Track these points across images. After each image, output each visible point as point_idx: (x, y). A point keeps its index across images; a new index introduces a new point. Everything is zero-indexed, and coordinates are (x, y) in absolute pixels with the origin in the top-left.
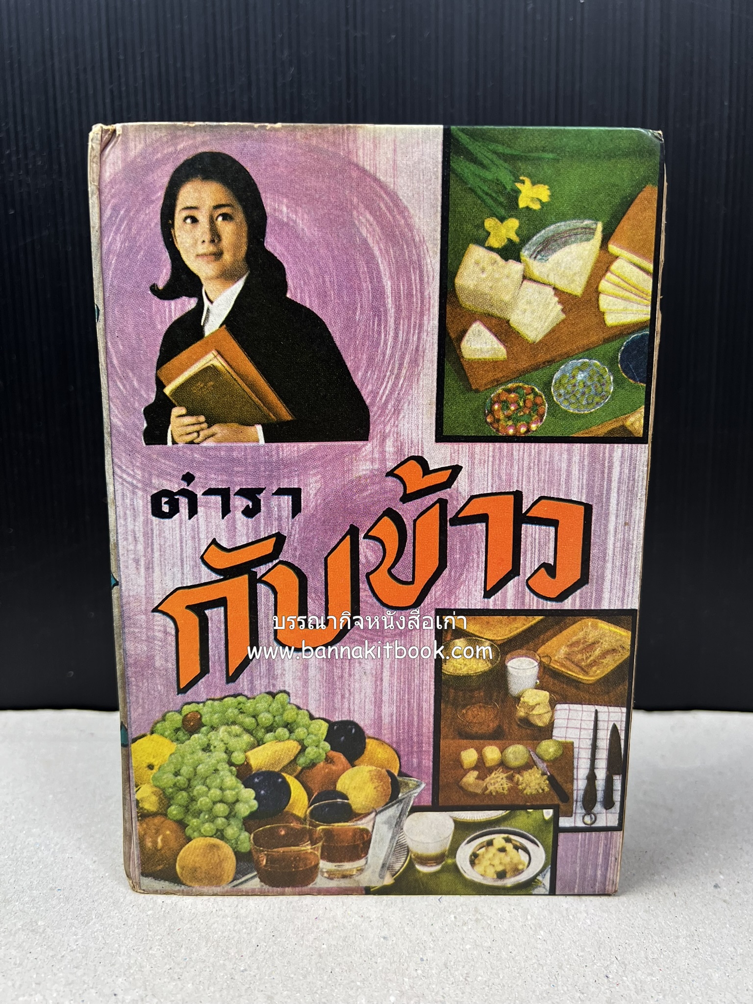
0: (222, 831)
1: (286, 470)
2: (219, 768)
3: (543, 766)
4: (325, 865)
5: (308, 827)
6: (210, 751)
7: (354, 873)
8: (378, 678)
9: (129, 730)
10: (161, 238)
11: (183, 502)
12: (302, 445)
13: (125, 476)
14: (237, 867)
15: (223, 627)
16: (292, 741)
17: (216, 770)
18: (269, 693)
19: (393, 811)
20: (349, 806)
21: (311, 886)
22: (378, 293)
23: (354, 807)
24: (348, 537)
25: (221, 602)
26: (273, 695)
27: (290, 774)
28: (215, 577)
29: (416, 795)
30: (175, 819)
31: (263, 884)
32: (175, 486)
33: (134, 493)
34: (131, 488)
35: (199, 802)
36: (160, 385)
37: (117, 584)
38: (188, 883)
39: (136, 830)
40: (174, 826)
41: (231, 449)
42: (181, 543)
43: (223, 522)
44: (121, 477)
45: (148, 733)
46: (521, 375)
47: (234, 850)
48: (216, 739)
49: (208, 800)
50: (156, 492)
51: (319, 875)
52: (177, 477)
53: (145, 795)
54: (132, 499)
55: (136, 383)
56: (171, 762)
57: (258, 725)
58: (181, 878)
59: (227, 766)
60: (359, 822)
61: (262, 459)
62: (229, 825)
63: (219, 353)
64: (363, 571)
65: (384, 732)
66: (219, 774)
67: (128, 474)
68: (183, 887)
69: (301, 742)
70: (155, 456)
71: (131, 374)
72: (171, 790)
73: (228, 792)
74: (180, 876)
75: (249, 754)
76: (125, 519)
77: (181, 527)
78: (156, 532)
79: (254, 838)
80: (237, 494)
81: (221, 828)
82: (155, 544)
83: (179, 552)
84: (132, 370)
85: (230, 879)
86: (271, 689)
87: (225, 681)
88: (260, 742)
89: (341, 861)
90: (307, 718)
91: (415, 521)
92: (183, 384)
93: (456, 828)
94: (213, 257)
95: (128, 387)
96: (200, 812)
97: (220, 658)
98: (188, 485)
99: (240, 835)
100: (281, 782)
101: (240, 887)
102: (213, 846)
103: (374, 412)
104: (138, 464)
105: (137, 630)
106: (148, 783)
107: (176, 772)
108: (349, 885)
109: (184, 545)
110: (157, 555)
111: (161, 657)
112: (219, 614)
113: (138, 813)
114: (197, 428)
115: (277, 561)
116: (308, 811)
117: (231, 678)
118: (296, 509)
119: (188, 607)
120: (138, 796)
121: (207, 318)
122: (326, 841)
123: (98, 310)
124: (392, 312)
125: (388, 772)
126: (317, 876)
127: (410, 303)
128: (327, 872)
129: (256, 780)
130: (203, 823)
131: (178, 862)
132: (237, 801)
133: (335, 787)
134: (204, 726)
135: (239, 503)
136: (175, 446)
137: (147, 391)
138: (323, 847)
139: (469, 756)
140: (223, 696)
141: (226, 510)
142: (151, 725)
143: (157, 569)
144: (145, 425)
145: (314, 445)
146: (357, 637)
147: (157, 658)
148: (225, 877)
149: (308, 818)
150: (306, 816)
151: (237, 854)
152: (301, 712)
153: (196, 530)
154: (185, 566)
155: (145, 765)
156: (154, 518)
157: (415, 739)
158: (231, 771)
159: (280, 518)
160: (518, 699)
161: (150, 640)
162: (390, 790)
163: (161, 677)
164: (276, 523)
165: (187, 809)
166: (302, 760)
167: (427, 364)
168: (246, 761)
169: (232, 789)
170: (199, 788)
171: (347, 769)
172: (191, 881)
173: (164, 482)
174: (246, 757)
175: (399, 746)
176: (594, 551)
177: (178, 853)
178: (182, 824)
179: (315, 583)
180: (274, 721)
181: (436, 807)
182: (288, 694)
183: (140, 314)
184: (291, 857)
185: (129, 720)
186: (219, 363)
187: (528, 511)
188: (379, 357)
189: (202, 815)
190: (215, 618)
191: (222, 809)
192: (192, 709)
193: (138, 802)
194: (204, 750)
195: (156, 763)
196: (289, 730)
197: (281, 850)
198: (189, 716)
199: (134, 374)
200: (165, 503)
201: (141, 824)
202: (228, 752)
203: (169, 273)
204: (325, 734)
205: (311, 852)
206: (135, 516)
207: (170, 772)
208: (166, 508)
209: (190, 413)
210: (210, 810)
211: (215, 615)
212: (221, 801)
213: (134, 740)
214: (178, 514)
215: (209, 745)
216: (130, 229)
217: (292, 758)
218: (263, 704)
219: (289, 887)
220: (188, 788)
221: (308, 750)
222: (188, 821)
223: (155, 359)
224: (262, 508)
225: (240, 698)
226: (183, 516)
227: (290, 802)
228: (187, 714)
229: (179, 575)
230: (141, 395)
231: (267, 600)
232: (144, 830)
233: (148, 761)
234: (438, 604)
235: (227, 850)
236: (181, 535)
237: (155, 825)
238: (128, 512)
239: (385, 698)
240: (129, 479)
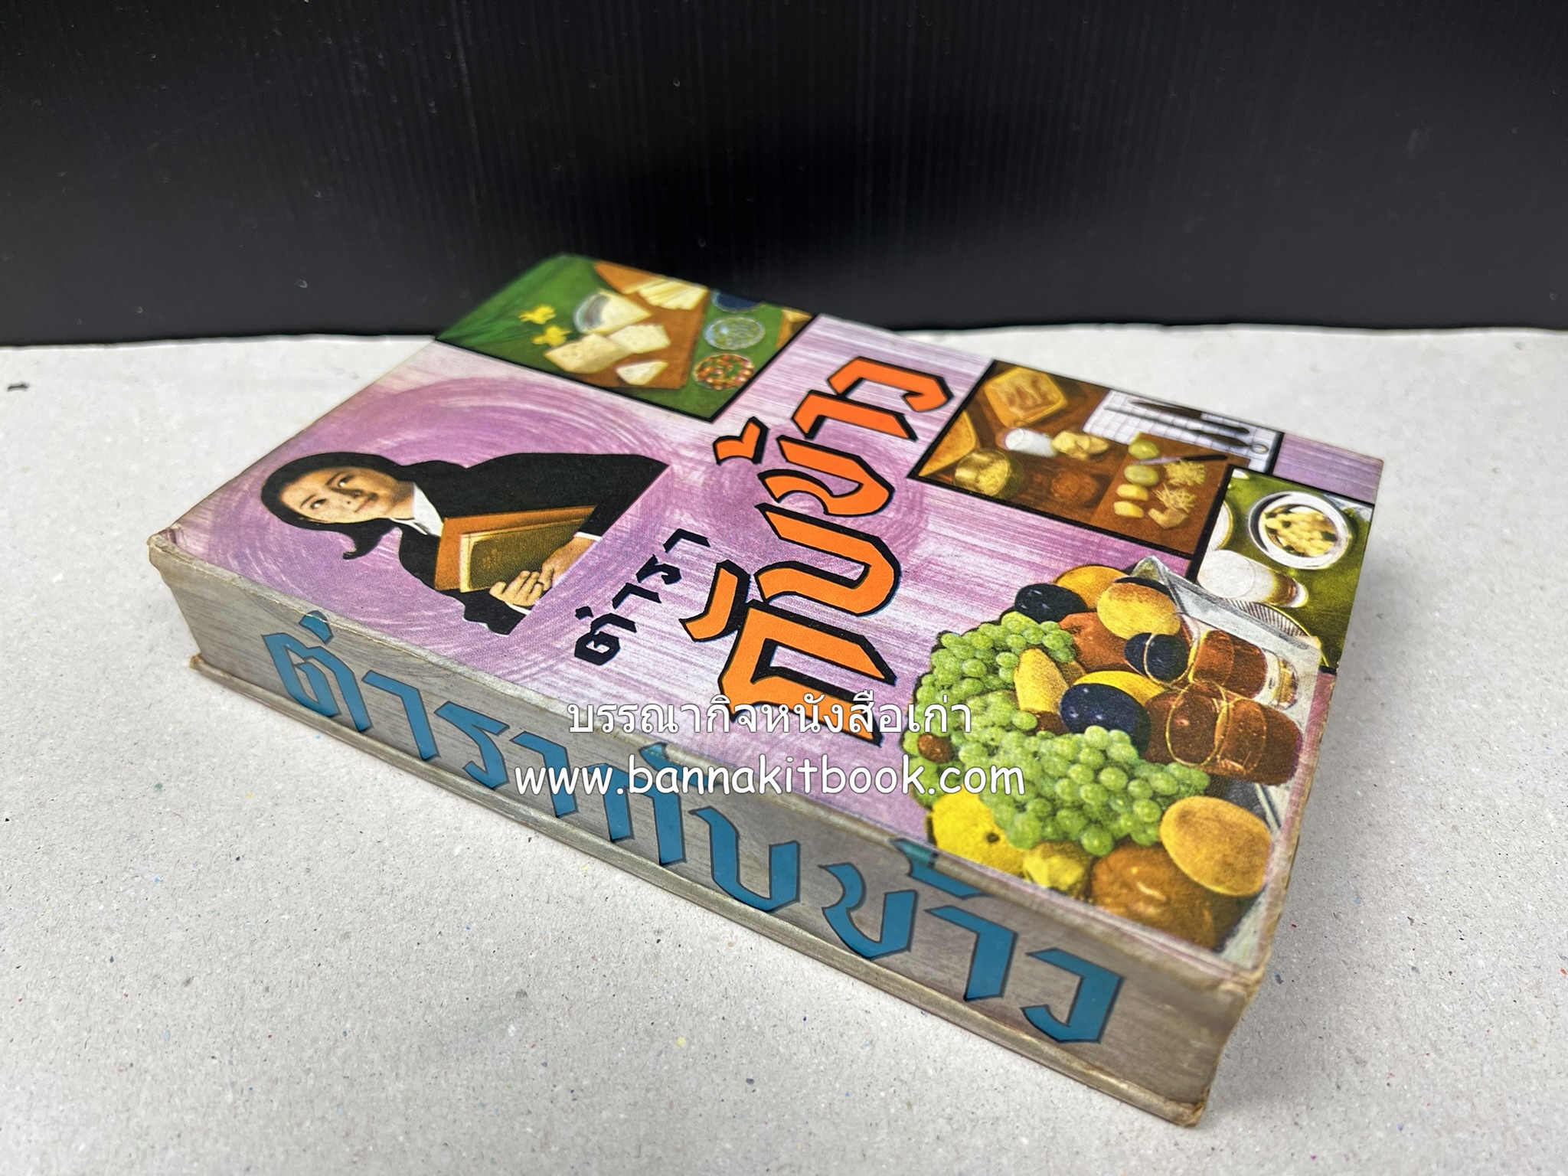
0: (1155, 796)
1: (648, 532)
2: (1034, 749)
3: (1164, 460)
4: (1265, 697)
5: (1183, 691)
6: (997, 748)
7: (1290, 673)
8: (972, 548)
9: (908, 838)
10: (306, 531)
11: (609, 629)
12: (631, 510)
13: (526, 672)
14: (1238, 804)
15: (807, 658)
16: (1024, 655)
17: (1035, 754)
18: (934, 649)
19: (1187, 599)
20: (1159, 637)
21: (1303, 730)
22: (529, 414)
23: (1165, 632)
24: (768, 513)
25: (770, 647)
26: (939, 647)
27: (1081, 676)
28: (731, 638)
29: (1167, 569)
30: (1109, 848)
31: (1282, 785)
32: (584, 627)
33: (556, 673)
34: (547, 673)
35: (1087, 801)
36: (455, 593)
37: (664, 745)
38: (1257, 887)
39: (1111, 917)
40: (1122, 856)
41: (582, 565)
42: (660, 652)
43: (664, 604)
44: (525, 677)
45: (928, 814)
46: (691, 359)
47: (1200, 795)
48: (979, 733)
49: (1088, 788)
50: (573, 650)
51: (1284, 712)
52: (573, 622)
53: (1045, 872)
54: (563, 678)
55: (430, 613)
56: (996, 805)
57: (979, 679)
58: (1240, 893)
59: (1033, 739)
60: (1195, 636)
61: (618, 546)
62: (1147, 780)
63: (469, 533)
64: (820, 515)
65: (1053, 565)
66: (1044, 755)
67: (527, 668)
68: (1261, 899)
69: (1029, 646)
70: (529, 632)
71: (414, 614)
72: (1049, 830)
73: (1082, 757)
74: (1234, 894)
75: (1022, 706)
76: (583, 697)
77: (639, 644)
78: (627, 672)
79: (1185, 760)
80: (639, 581)
81: (1149, 793)
82: (640, 678)
83: (671, 659)
84: (412, 610)
85: (1262, 824)
86: (930, 646)
87: (889, 686)
88: (1010, 689)
89: (1263, 679)
90: (995, 628)
91: (788, 461)
92: (471, 574)
93: (1237, 550)
94: (371, 502)
95: (424, 622)
96: (1107, 806)
97: (850, 678)
98: (592, 616)
99: (1173, 776)
100: (1089, 689)
101: (1282, 817)
102: (1184, 818)
103: (641, 451)
104: (524, 653)
105: (749, 752)
106: (1023, 855)
107: (1017, 807)
108: (1313, 688)
109: (664, 650)
110: (656, 683)
111: (808, 741)
112: (785, 654)
113: (1077, 898)
114: (531, 582)
115: (753, 579)
116: (1155, 680)
117: (890, 678)
118: (702, 541)
119: (754, 680)
120: (1044, 884)
121: (423, 528)
122: (1219, 681)
123: (316, 612)
124: (555, 411)
125: (1118, 581)
126: (1285, 716)
127: (559, 399)
128: (1279, 701)
129: (1075, 716)
130: (1132, 812)
131: (1203, 883)
132: (1104, 752)
133: (1124, 640)
134: (949, 737)
135: (653, 582)
136: (534, 609)
137: (446, 606)
138: (1226, 687)
139: (1124, 509)
140: (911, 697)
141: (653, 596)
142: (915, 803)
143: (675, 691)
144: (485, 625)
145: (638, 502)
146: (904, 547)
147: (807, 746)
148: (1256, 830)
149: (1169, 685)
150: (1163, 686)
151: (1207, 793)
152: (981, 629)
153: (652, 632)
154: (693, 660)
155: (985, 845)
156: (606, 666)
157: (1079, 544)
158: (1044, 738)
159: (699, 556)
160: (1060, 454)
161: (773, 743)
162: (1150, 589)
163: (840, 755)
164: (705, 562)
165: (1093, 822)
166: (1062, 656)
167: (629, 406)
168: (1034, 715)
169: (1079, 749)
170: (1060, 788)
171: (1097, 617)
172: (1253, 882)
173: (569, 636)
174: (1028, 711)
175: (1082, 561)
176: (910, 366)
177: (1183, 874)
178: (1123, 842)
179: (805, 557)
180: (982, 660)
181: (1196, 559)
182: (946, 632)
183: (359, 578)
184: (1236, 730)
185: (890, 830)
186: (477, 537)
187: (835, 390)
188: (590, 432)
189: (1114, 807)
190: (787, 660)
191: (1113, 777)
192: (914, 740)
193: (1054, 889)
194: (991, 754)
195: (987, 827)
196: (1004, 651)
197: (1218, 736)
198: (923, 748)
199: (418, 610)
200: (595, 646)
201: (1103, 904)
202: (1009, 727)
203: (348, 538)
204: (1028, 619)
205: (1235, 704)
206: (586, 684)
207: (1013, 815)
208: (603, 649)
209: (509, 581)
210: (1109, 792)
211: (781, 658)
212: (1097, 772)
213: (932, 839)
214: (620, 641)
215: (985, 745)
216: (270, 551)
217: (1053, 664)
218: (946, 663)
219: (1298, 757)
220: (1054, 805)
221: (1046, 643)
222: (1121, 832)
223: (420, 584)
224: (676, 566)
225: (924, 681)
226: (627, 636)
227: (1131, 694)
228: (920, 750)
229: (702, 671)
230: (447, 614)
231: (798, 603)
232: (1118, 905)
233: (980, 838)
234: (900, 474)
235: (1198, 803)
236: (650, 648)
237: (1112, 883)
238: (575, 689)
239: (1003, 550)
240: (534, 670)
